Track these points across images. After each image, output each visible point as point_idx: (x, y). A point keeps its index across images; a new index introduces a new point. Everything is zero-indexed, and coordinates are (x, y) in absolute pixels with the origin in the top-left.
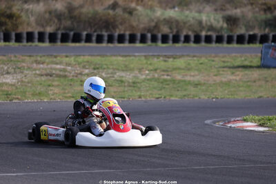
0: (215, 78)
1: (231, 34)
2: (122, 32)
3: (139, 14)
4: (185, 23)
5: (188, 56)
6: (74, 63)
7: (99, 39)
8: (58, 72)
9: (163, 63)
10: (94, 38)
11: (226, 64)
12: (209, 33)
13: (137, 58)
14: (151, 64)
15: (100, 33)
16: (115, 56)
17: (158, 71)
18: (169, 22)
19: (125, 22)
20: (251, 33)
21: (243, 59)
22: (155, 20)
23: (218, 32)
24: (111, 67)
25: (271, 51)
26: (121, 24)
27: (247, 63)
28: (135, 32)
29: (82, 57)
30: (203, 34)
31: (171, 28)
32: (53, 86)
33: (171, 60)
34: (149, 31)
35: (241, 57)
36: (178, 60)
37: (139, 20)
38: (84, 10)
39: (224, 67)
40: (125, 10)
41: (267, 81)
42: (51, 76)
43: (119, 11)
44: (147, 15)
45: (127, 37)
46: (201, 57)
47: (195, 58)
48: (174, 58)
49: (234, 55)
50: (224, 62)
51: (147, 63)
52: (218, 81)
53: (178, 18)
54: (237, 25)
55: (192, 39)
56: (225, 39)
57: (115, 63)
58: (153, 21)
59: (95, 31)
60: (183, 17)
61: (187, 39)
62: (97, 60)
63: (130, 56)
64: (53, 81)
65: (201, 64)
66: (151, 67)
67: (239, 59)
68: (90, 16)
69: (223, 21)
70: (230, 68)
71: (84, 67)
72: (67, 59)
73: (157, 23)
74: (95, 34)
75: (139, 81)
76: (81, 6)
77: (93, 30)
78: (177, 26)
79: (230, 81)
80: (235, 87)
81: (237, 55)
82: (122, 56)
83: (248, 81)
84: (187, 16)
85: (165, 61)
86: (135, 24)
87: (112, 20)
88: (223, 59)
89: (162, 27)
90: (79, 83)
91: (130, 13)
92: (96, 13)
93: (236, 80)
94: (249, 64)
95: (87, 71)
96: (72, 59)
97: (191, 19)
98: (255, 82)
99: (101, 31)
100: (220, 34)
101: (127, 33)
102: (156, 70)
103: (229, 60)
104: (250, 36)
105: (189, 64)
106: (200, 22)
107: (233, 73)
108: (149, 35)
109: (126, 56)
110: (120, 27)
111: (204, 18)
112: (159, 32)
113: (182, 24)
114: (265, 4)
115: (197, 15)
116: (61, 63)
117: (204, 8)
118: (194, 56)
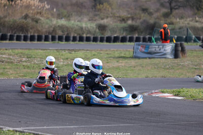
0: (108, 64)
1: (102, 36)
2: (32, 34)
3: (42, 22)
4: (72, 29)
5: (83, 50)
6: (13, 54)
7: (18, 39)
8: (6, 60)
9: (69, 54)
10: (15, 38)
11: (110, 55)
12: (88, 35)
13: (52, 51)
14: (62, 55)
15: (18, 34)
16: (37, 49)
17: (69, 59)
18: (62, 28)
19: (34, 27)
20: (115, 35)
21: (119, 52)
22: (53, 26)
23: (94, 35)
24: (38, 57)
25: (140, 47)
26: (31, 29)
27: (123, 55)
28: (40, 34)
29: (16, 50)
30: (85, 36)
31: (63, 32)
32: (6, 68)
33: (73, 52)
34: (49, 33)
35: (117, 51)
36: (78, 52)
37: (42, 26)
38: (7, 19)
39: (109, 58)
40: (33, 19)
41: (143, 67)
42: (3, 62)
43: (29, 20)
44: (47, 23)
45: (36, 37)
46: (92, 51)
47: (88, 52)
48: (75, 51)
49: (112, 49)
50: (108, 54)
51: (59, 54)
52: (111, 67)
53: (67, 25)
54: (105, 31)
55: (78, 39)
56: (99, 39)
57: (39, 54)
58: (51, 27)
59: (15, 33)
60: (70, 25)
61: (74, 39)
62: (27, 52)
63: (47, 50)
64: (5, 65)
65: (94, 55)
66: (63, 57)
67: (116, 53)
68: (11, 23)
69: (96, 28)
70: (114, 58)
71: (20, 56)
72: (7, 51)
73: (54, 28)
74: (16, 35)
75: (60, 66)
76: (5, 17)
77: (14, 32)
78: (67, 30)
79: (119, 67)
80: (123, 70)
81: (114, 49)
82: (42, 50)
83: (131, 67)
84: (73, 24)
85: (70, 53)
86: (40, 29)
87: (25, 26)
88: (106, 52)
89: (57, 31)
90: (22, 67)
91: (37, 22)
92: (15, 22)
93: (122, 66)
94: (124, 56)
95: (24, 59)
96: (10, 51)
97: (76, 26)
98: (135, 67)
99: (19, 33)
100: (95, 36)
101: (36, 35)
102: (67, 59)
103: (110, 53)
104: (114, 37)
105: (86, 55)
106: (82, 28)
107: (118, 61)
108: (50, 36)
109: (44, 50)
110: (31, 31)
111: (84, 25)
112: (56, 34)
113: (70, 29)
114: (120, 17)
115: (79, 23)
116: (4, 54)
117: (82, 19)
118: (87, 50)
